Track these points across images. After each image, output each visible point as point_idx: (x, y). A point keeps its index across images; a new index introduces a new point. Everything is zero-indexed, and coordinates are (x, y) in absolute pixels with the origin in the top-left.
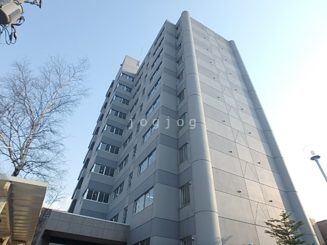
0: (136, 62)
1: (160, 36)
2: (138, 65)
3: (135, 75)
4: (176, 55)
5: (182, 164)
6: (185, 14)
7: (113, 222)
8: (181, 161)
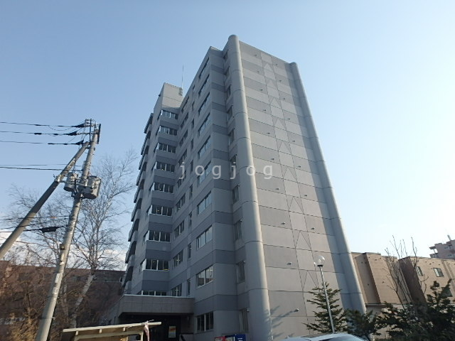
0: (178, 91)
1: (205, 66)
2: (180, 94)
3: (178, 109)
4: (226, 102)
5: (237, 241)
6: (232, 38)
7: (176, 297)
8: (237, 238)
